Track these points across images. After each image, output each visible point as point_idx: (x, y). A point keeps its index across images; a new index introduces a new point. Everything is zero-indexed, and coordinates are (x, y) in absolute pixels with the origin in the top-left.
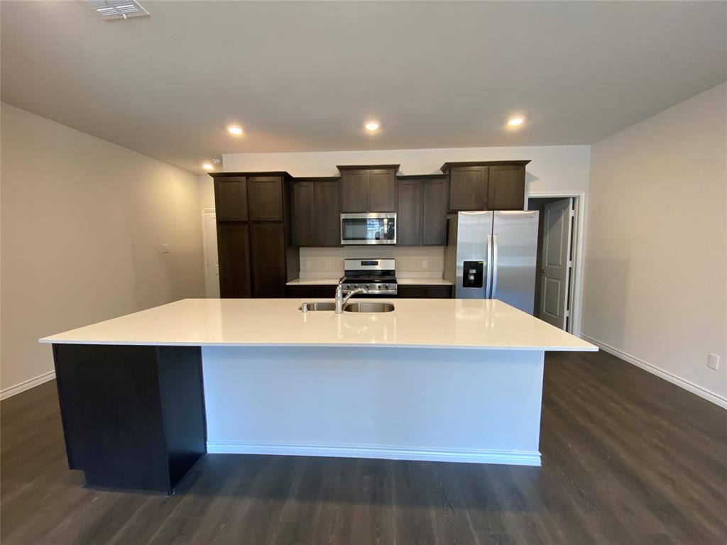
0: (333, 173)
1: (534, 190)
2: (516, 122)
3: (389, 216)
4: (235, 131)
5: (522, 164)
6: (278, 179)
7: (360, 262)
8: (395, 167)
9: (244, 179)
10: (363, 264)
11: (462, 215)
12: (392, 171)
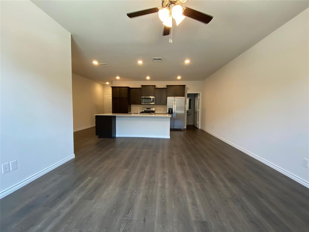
0: (140, 87)
1: (189, 92)
2: (179, 78)
3: (153, 97)
4: (118, 78)
5: (184, 86)
6: (127, 88)
7: (146, 108)
8: (155, 86)
9: (119, 88)
10: (147, 109)
11: (168, 97)
12: (154, 87)
